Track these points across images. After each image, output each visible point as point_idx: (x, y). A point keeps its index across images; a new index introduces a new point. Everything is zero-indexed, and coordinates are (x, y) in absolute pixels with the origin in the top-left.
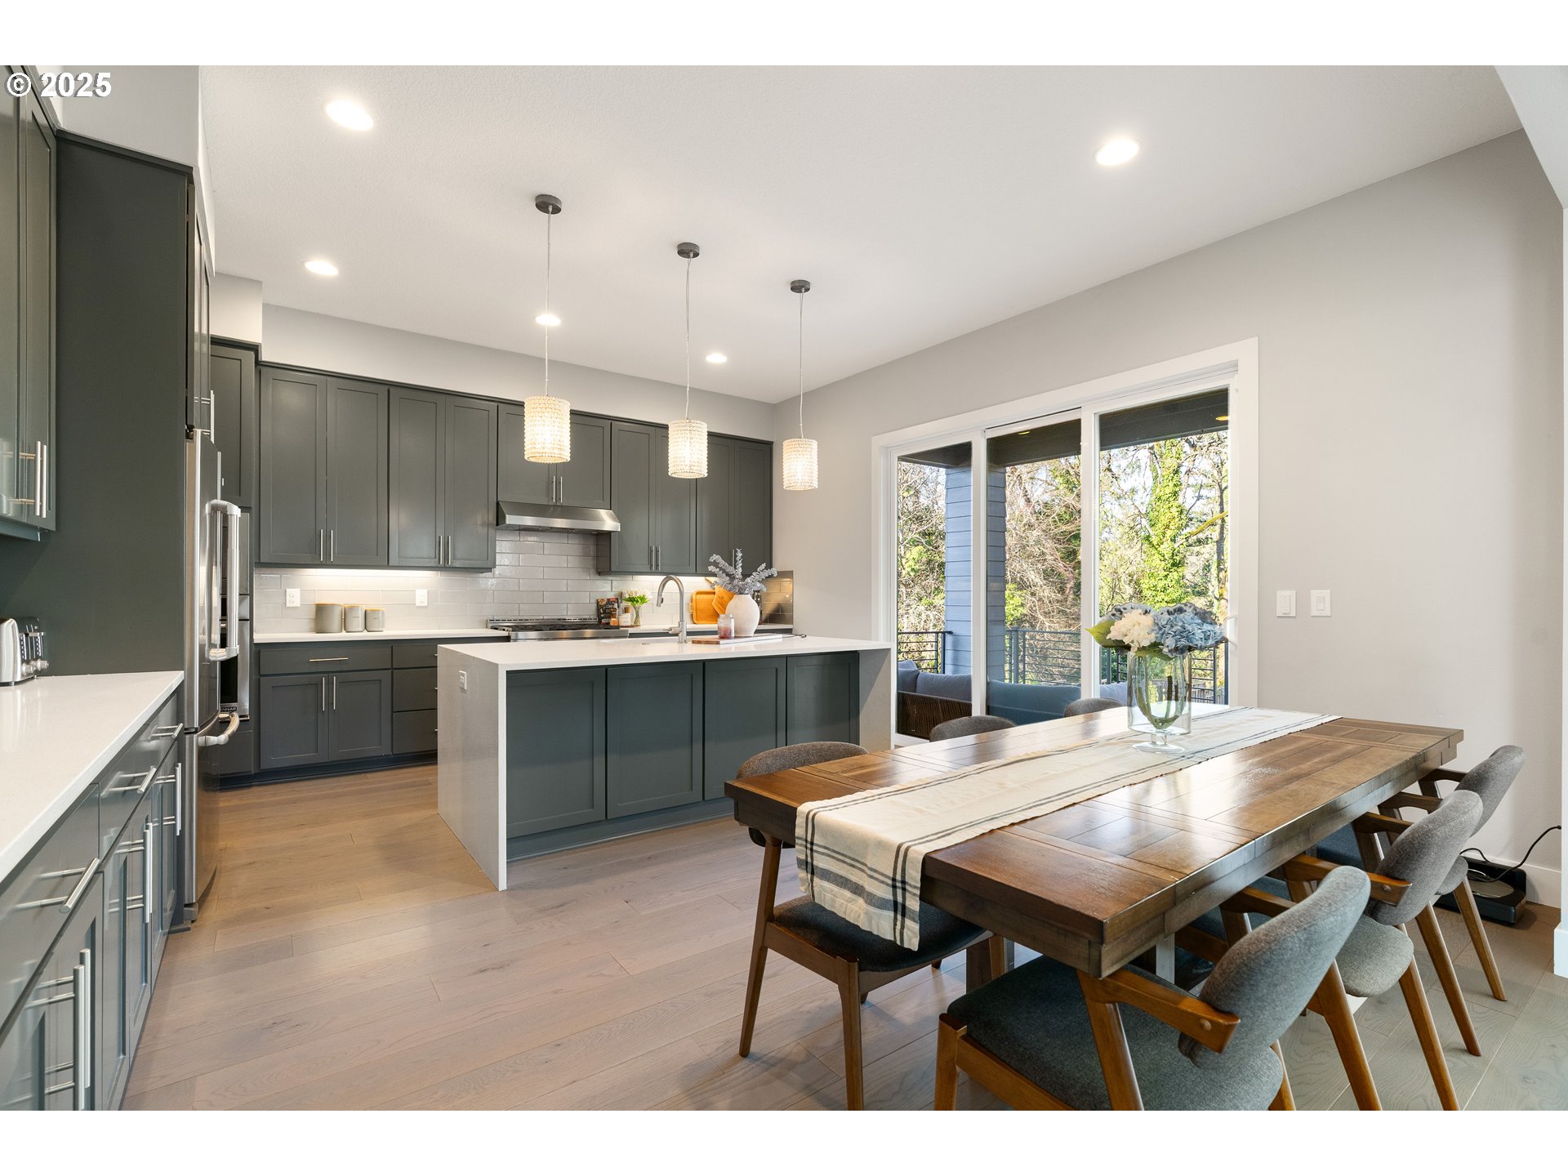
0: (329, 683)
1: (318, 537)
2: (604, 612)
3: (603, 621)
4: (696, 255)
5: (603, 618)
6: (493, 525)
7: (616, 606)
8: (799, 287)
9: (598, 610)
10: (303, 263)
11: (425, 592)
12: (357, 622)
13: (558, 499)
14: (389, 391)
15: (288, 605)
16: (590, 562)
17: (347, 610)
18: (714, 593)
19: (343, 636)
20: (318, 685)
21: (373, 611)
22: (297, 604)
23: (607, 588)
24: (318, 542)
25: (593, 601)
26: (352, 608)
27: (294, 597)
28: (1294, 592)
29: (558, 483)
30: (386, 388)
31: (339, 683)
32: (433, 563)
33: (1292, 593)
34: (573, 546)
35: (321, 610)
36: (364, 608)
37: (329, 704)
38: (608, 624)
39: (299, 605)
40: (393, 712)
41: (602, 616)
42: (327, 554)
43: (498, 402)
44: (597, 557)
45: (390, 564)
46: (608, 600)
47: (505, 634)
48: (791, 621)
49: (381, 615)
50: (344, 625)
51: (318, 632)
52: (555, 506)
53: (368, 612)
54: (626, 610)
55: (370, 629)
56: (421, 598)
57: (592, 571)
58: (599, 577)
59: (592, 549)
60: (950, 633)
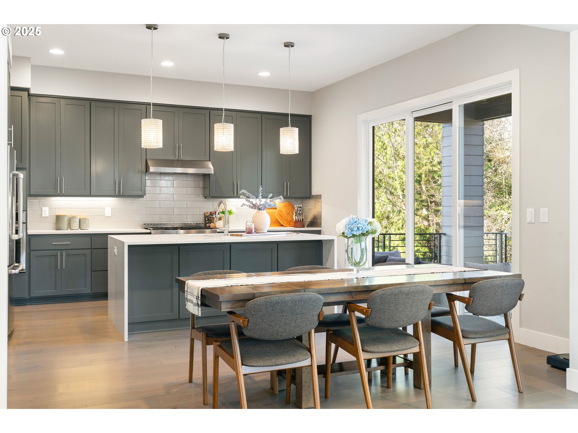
0: (62, 255)
1: (56, 181)
2: (208, 220)
3: (208, 225)
4: (228, 38)
5: (207, 223)
6: (144, 172)
7: (214, 216)
8: (289, 45)
9: (205, 218)
10: (49, 50)
11: (110, 209)
12: (76, 225)
13: (179, 156)
14: (90, 103)
15: (43, 215)
16: (200, 191)
17: (71, 218)
18: (276, 209)
19: (69, 232)
20: (56, 256)
21: (84, 219)
22: (47, 215)
23: (210, 206)
24: (56, 184)
25: (202, 213)
26: (73, 217)
27: (46, 211)
28: (534, 209)
29: (179, 148)
30: (89, 102)
31: (67, 255)
32: (112, 193)
33: (533, 210)
34: (190, 182)
35: (58, 218)
36: (79, 217)
37: (62, 265)
38: (210, 226)
39: (48, 216)
40: (92, 271)
41: (207, 222)
42: (61, 190)
43: (147, 105)
44: (204, 188)
45: (91, 195)
46: (211, 213)
47: (148, 231)
48: (320, 226)
49: (87, 221)
50: (69, 226)
51: (57, 230)
52: (178, 160)
53: (81, 219)
54: (220, 219)
55: (82, 228)
56: (108, 212)
57: (202, 196)
58: (204, 199)
59: (201, 184)
60: (445, 234)
